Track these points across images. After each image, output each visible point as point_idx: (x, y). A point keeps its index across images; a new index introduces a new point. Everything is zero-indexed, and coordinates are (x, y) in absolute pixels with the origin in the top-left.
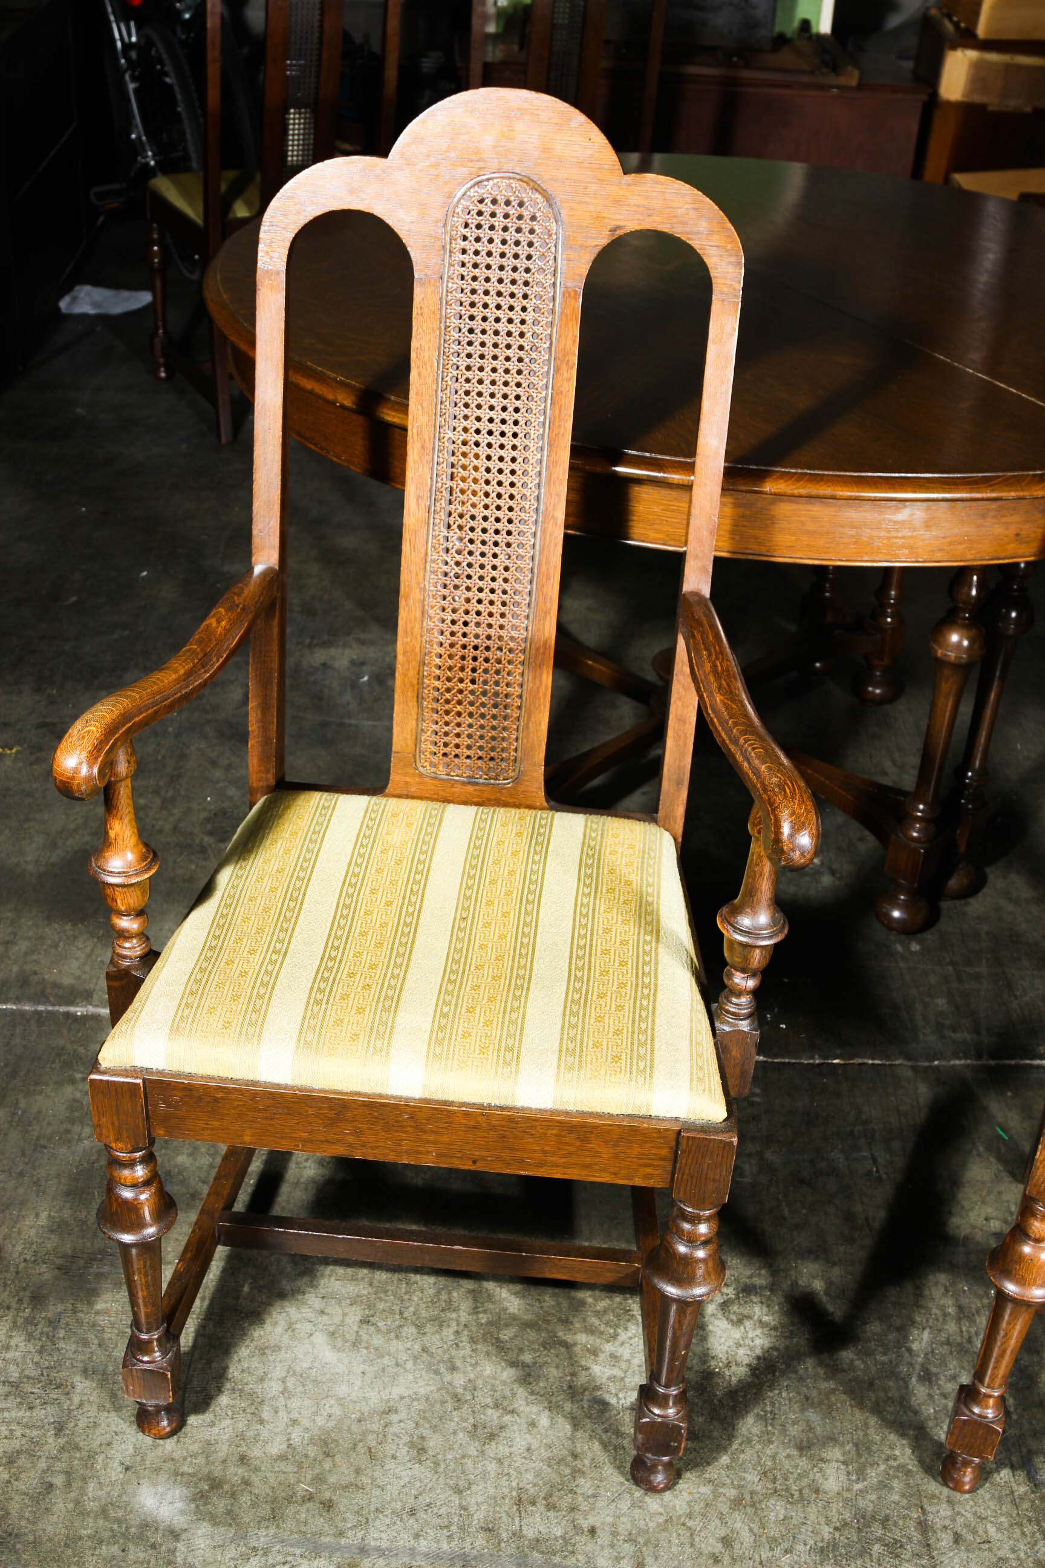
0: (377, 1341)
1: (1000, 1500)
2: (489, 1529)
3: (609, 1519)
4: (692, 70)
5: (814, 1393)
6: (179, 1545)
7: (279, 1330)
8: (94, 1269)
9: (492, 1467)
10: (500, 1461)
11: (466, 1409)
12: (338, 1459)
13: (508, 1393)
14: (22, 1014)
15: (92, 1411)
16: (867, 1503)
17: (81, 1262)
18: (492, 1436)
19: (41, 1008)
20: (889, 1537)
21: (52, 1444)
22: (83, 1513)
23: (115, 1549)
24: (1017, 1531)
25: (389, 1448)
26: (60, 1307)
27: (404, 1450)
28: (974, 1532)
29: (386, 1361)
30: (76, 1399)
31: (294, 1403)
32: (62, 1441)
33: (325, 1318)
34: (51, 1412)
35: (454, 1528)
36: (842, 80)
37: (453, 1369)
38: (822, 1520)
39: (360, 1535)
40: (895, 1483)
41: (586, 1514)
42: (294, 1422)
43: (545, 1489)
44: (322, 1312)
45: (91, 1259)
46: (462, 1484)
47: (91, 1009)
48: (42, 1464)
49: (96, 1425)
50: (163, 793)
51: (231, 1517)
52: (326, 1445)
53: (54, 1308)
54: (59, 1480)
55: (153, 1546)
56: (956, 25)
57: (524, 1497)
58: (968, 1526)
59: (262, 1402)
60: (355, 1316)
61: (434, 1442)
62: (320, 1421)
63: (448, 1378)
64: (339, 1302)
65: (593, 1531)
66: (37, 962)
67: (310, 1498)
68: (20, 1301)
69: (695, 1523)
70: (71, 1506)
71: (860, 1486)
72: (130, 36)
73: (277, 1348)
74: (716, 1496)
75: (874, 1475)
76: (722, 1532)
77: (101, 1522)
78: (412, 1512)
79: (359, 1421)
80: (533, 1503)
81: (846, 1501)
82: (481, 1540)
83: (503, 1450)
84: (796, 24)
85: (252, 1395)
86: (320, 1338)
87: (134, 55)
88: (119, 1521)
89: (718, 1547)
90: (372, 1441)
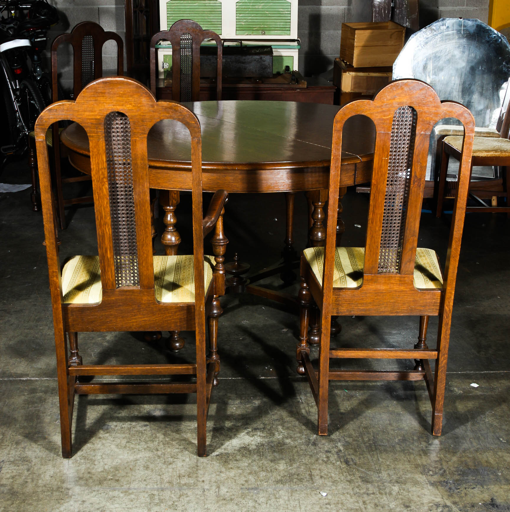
0: (132, 446)
1: (336, 469)
2: (170, 482)
3: (209, 479)
4: (241, 85)
5: (277, 450)
6: (70, 491)
7: (99, 445)
8: (36, 435)
9: (171, 470)
10: (173, 469)
11: (161, 459)
12: (120, 471)
13: (175, 454)
14: (5, 381)
15: (39, 466)
16: (293, 471)
17: (32, 435)
18: (170, 464)
19: (11, 379)
20: (299, 478)
21: (26, 473)
22: (38, 487)
23: (49, 493)
24: (341, 475)
25: (137, 468)
26: (26, 445)
27: (142, 468)
28: (327, 475)
29: (135, 450)
30: (33, 464)
31: (105, 460)
32: (29, 472)
33: (115, 442)
34: (25, 467)
35: (158, 483)
36: (301, 86)
37: (157, 450)
38: (278, 475)
39: (128, 486)
40: (302, 467)
41: (201, 478)
42: (106, 464)
43: (188, 474)
44: (114, 441)
45: (35, 433)
46: (161, 474)
47: (29, 378)
48: (24, 477)
49: (40, 468)
50: (49, 325)
51: (86, 485)
52: (116, 469)
53: (23, 445)
54: (29, 480)
55: (62, 492)
56: (346, 63)
57: (181, 475)
58: (325, 474)
59: (95, 461)
60: (124, 442)
61: (151, 466)
62: (114, 464)
63: (156, 452)
64: (119, 439)
65: (203, 481)
66: (8, 368)
67: (112, 479)
68: (12, 444)
69: (237, 478)
70: (34, 485)
71: (291, 468)
72: (16, 86)
73: (99, 449)
74: (243, 472)
75: (295, 466)
76: (245, 479)
77: (44, 488)
78: (145, 480)
79: (127, 463)
80: (184, 476)
81: (286, 471)
82: (167, 485)
83: (174, 466)
84: (284, 68)
85: (91, 460)
86: (113, 447)
87: (18, 93)
88: (50, 488)
89: (244, 482)
90: (131, 467)
